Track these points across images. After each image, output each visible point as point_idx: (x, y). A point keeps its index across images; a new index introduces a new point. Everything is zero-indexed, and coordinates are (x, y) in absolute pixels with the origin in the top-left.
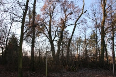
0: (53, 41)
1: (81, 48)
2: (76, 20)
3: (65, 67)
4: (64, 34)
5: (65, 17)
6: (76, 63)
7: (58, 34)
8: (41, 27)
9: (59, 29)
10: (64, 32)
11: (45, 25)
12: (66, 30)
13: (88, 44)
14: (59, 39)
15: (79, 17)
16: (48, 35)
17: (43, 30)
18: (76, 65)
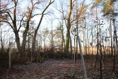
0: (18, 31)
1: (47, 39)
2: (43, 10)
3: (30, 59)
4: (30, 24)
5: (31, 6)
6: (41, 54)
7: (24, 24)
8: (3, 14)
9: (25, 18)
10: (30, 22)
11: (8, 13)
12: (32, 19)
13: (54, 35)
14: (24, 29)
15: (47, 8)
16: (12, 24)
17: (6, 19)
18: (42, 56)
